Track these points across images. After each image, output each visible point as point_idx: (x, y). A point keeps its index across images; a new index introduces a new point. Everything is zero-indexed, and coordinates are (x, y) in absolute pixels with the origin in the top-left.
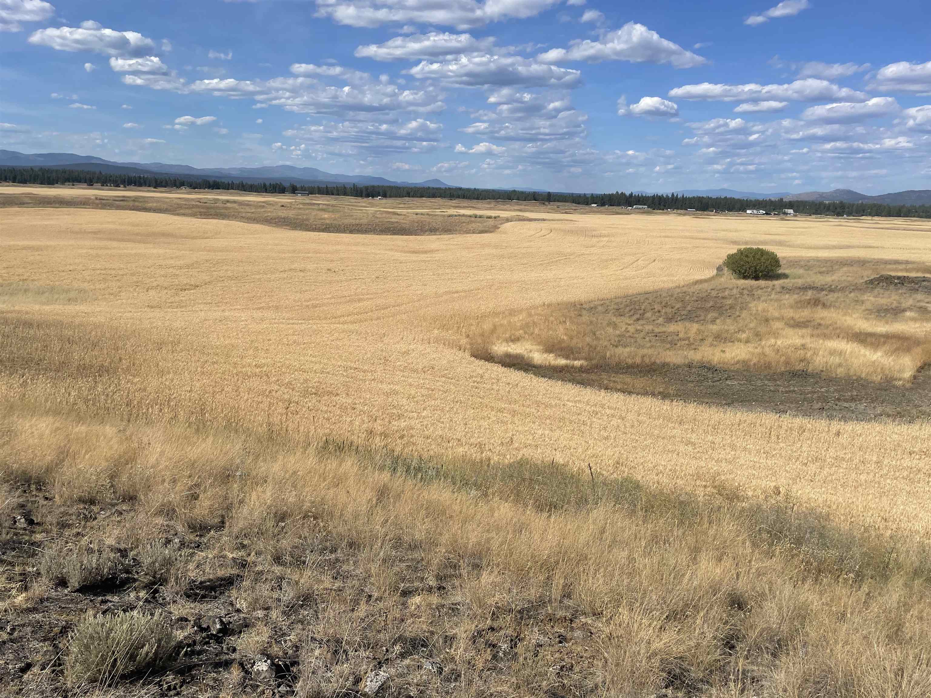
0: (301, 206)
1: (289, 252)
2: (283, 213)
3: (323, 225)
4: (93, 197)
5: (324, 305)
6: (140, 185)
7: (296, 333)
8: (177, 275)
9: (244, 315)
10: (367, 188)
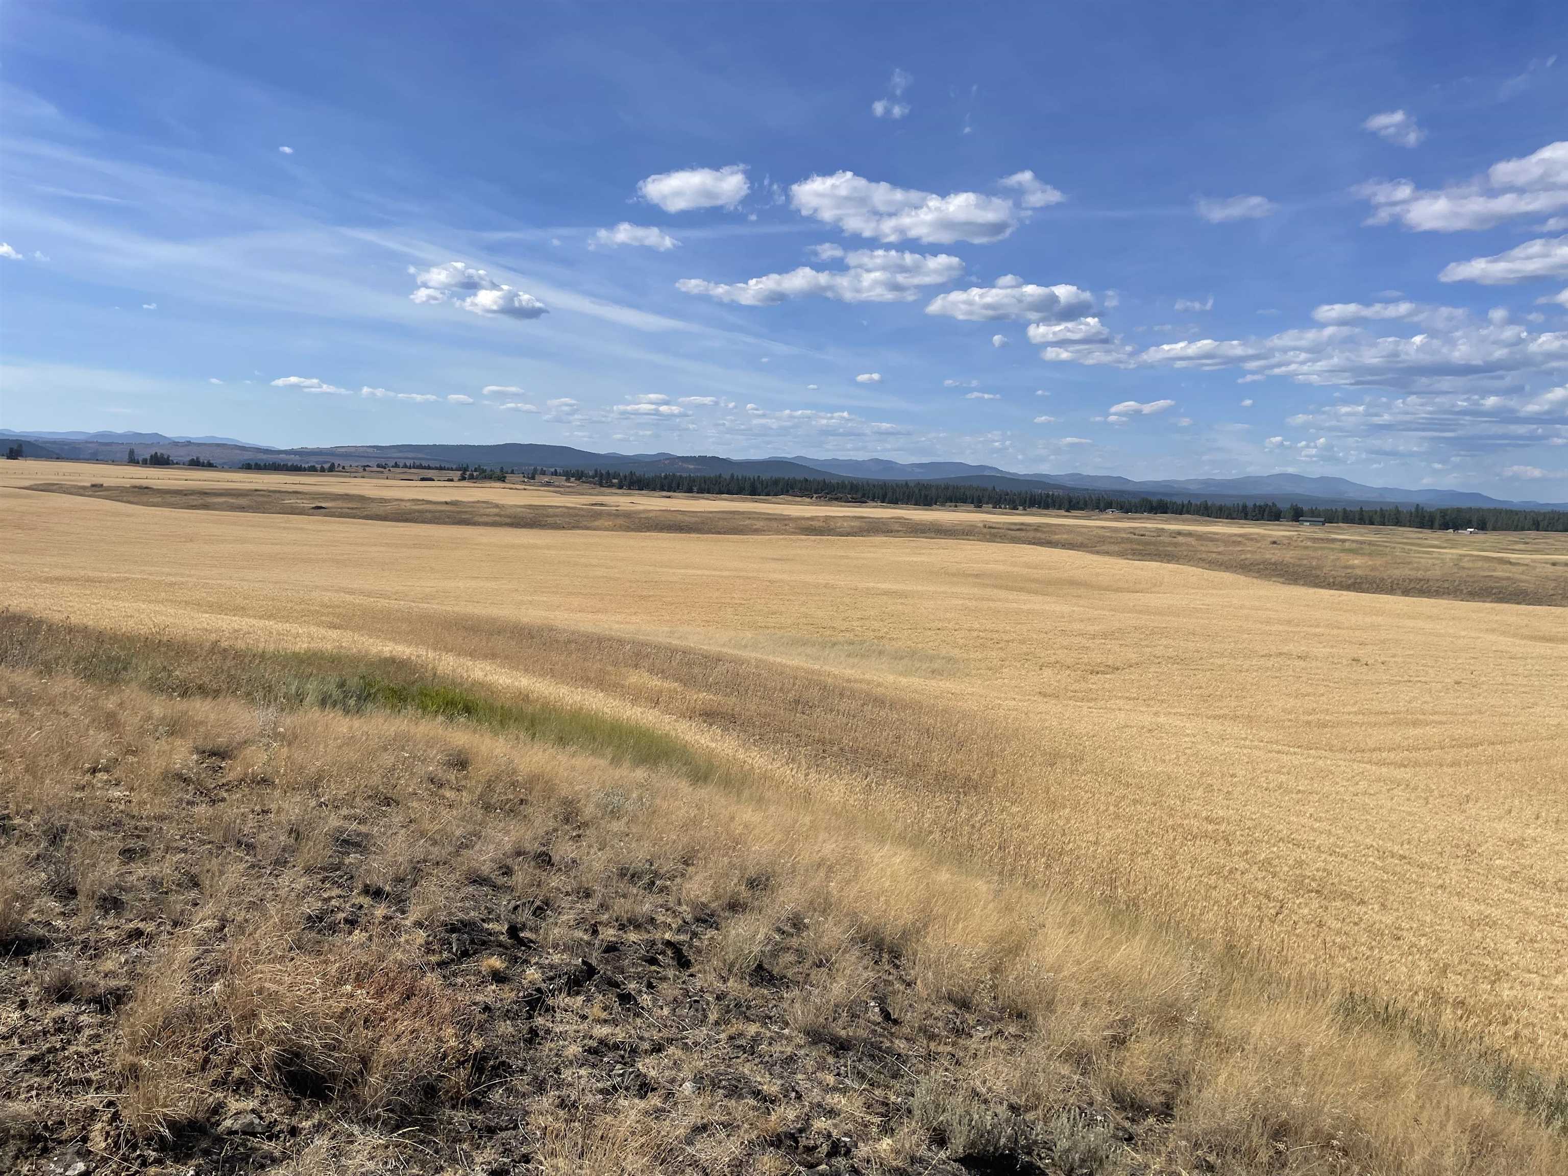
0: (1309, 544)
1: (1280, 622)
2: (1275, 555)
3: (1350, 578)
4: (981, 525)
5: (1339, 724)
6: (1047, 507)
7: (1285, 770)
8: (1087, 648)
9: (1190, 726)
10: (1444, 513)
